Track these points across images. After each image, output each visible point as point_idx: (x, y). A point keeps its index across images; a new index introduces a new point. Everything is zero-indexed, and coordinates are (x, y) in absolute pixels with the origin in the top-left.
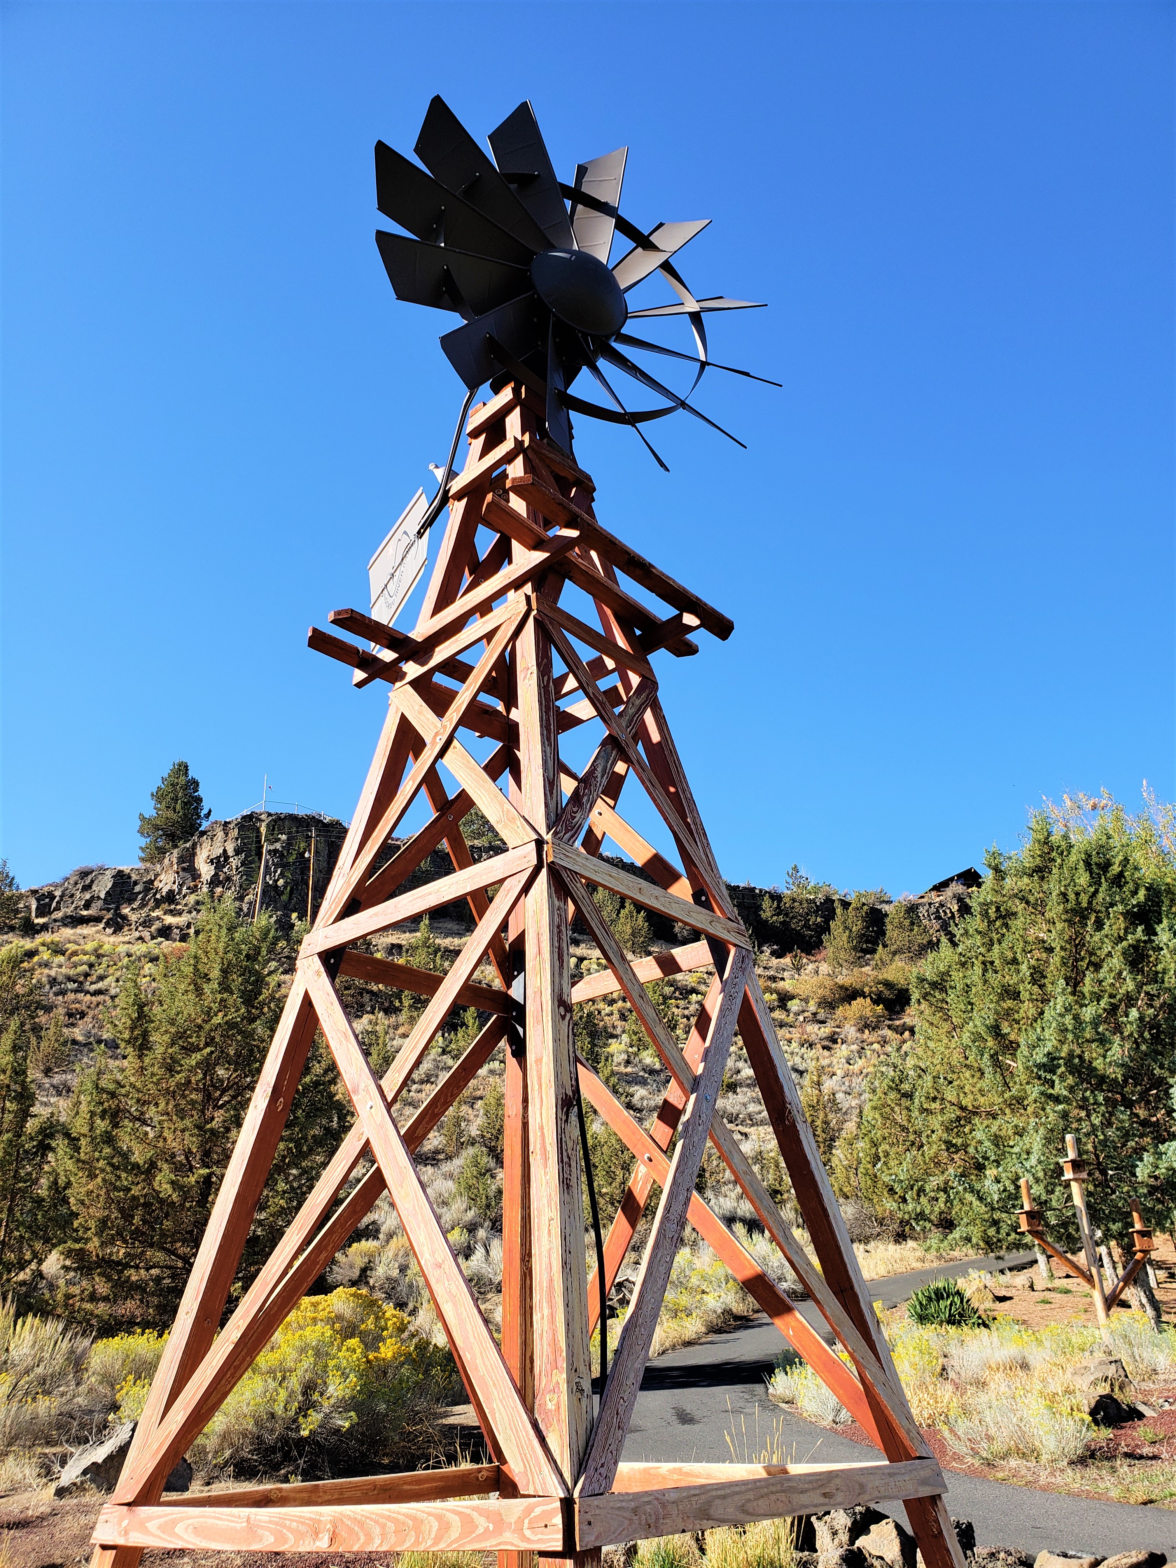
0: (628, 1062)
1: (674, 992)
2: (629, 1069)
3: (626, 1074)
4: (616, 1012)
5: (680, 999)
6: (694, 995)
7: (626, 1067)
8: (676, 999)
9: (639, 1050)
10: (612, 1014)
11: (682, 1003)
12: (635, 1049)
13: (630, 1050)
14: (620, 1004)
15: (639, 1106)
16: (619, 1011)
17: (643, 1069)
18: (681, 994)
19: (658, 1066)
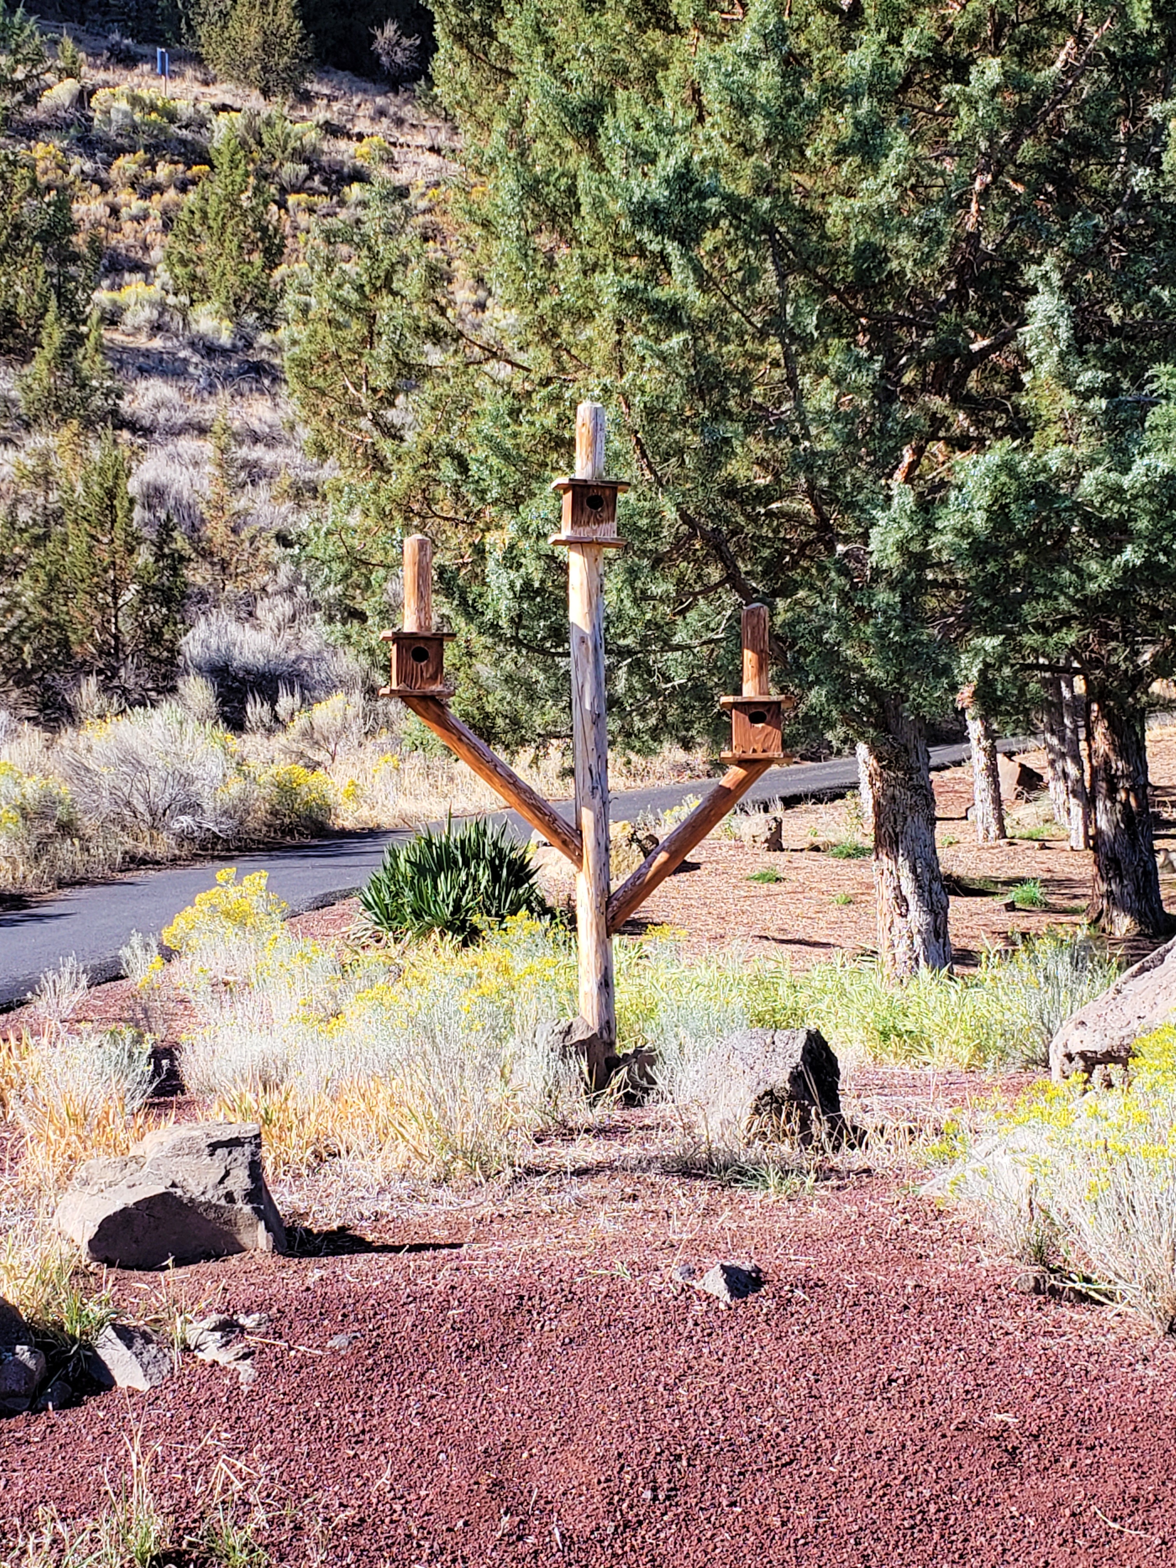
0: (157, 328)
1: (309, 177)
2: (157, 343)
3: (147, 354)
4: (155, 213)
5: (321, 193)
6: (356, 186)
7: (152, 336)
8: (312, 192)
9: (192, 302)
10: (146, 217)
11: (323, 203)
12: (184, 299)
13: (171, 300)
14: (171, 194)
15: (146, 423)
16: (164, 213)
17: (192, 344)
18: (325, 182)
19: (225, 339)
